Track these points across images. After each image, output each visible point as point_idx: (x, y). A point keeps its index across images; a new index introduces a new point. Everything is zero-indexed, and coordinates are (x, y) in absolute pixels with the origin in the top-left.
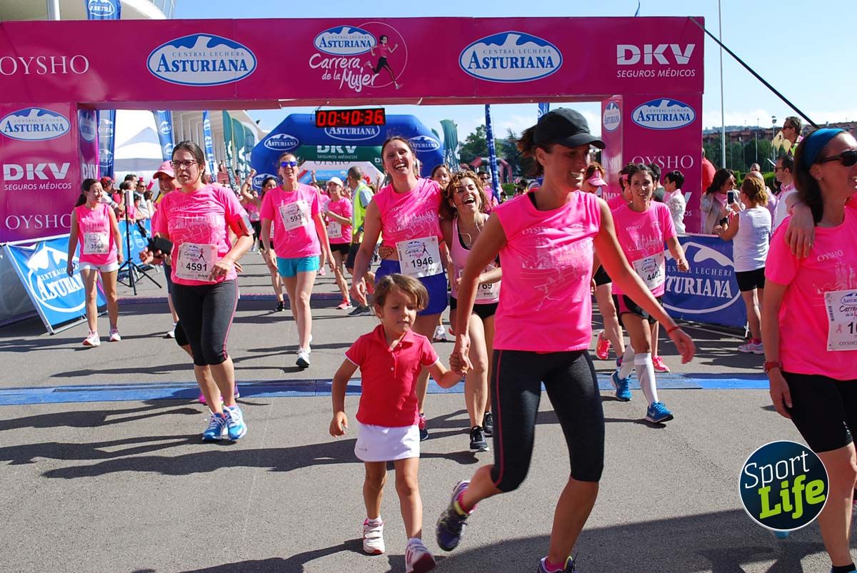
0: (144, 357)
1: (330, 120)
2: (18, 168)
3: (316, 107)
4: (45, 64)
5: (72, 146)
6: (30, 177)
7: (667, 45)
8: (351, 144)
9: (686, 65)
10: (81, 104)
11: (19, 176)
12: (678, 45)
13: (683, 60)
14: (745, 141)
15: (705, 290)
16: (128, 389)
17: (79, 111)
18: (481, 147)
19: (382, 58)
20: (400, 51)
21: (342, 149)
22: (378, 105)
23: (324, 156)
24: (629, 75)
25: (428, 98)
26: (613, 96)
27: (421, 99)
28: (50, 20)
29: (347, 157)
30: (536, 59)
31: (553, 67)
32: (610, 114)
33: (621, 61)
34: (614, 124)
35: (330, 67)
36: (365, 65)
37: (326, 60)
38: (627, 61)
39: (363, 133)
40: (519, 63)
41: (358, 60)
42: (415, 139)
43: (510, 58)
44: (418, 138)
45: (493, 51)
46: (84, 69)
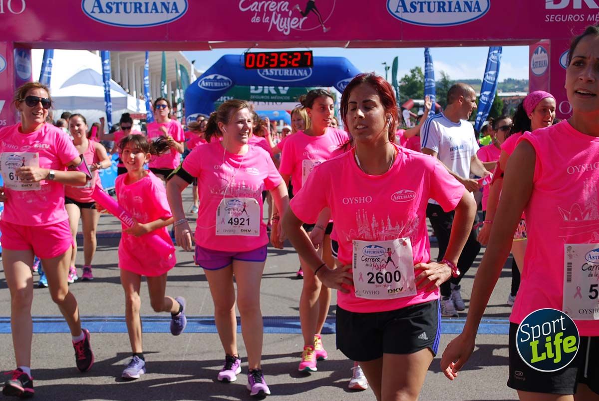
1: (258, 62)
3: (246, 49)
5: (7, 84)
8: (284, 85)
10: (17, 44)
16: (50, 322)
18: (414, 90)
19: (310, 1)
21: (274, 89)
22: (306, 47)
23: (258, 97)
24: (558, 19)
25: (355, 41)
26: (540, 40)
27: (349, 42)
29: (279, 98)
30: (464, 3)
31: (480, 11)
32: (539, 58)
33: (550, 5)
34: (540, 68)
35: (259, 11)
36: (293, 9)
37: (256, 3)
38: (555, 5)
39: (296, 74)
40: (447, 8)
41: (287, 3)
42: (346, 80)
43: (438, 2)
44: (350, 80)
46: (21, 9)
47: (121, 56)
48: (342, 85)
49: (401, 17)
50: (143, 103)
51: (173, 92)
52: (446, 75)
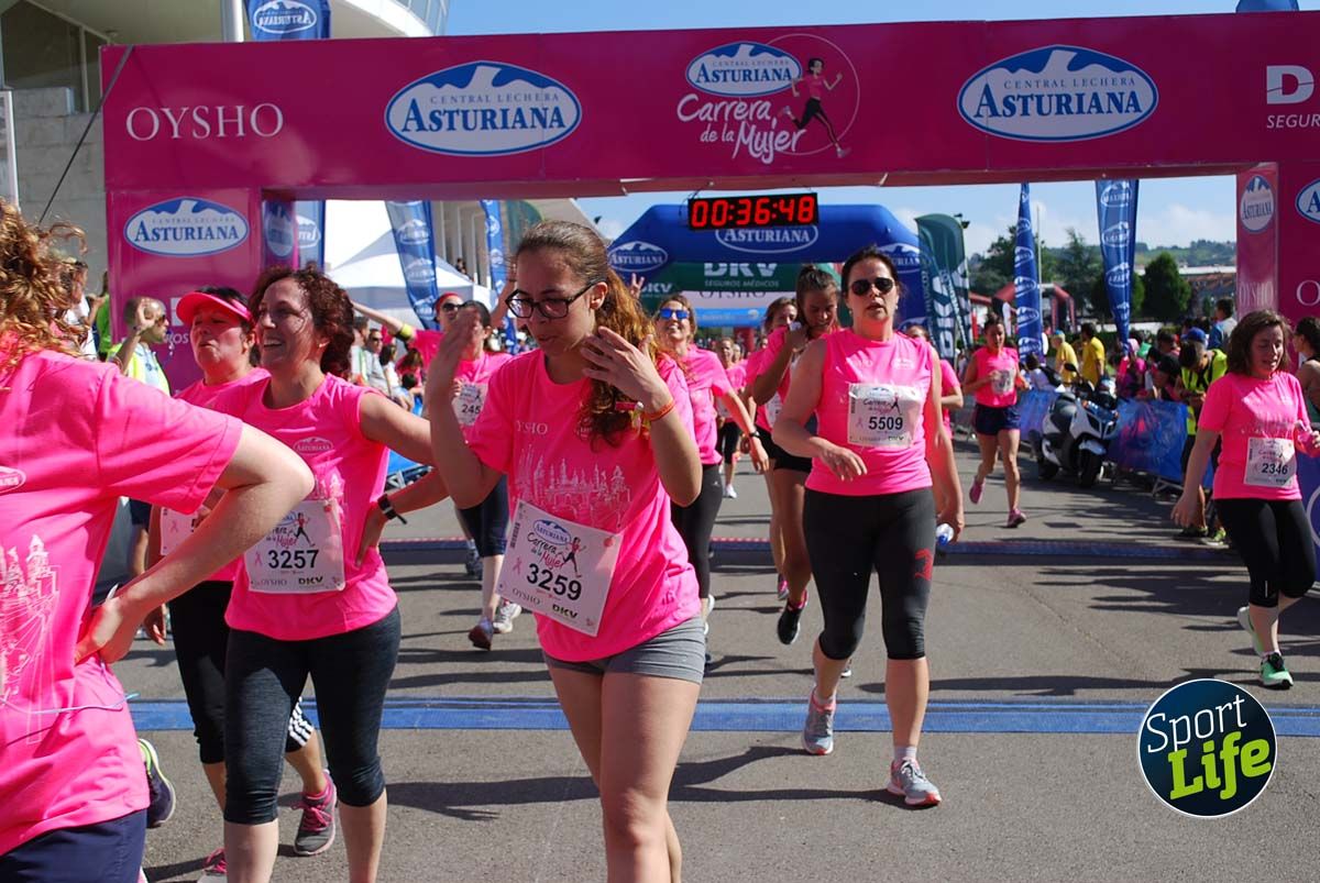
1: (714, 216)
3: (691, 192)
4: (207, 120)
5: (251, 265)
8: (767, 260)
10: (268, 191)
19: (814, 101)
20: (846, 87)
21: (749, 267)
22: (806, 186)
23: (720, 284)
24: (1291, 123)
25: (898, 173)
26: (1257, 164)
27: (886, 176)
28: (225, 41)
29: (759, 284)
30: (1107, 96)
31: (1140, 111)
32: (1254, 198)
33: (1275, 97)
34: (1261, 218)
35: (715, 119)
36: (780, 114)
37: (709, 105)
38: (1286, 96)
39: (788, 240)
40: (1074, 106)
41: (767, 104)
42: (883, 249)
43: (1057, 95)
44: (891, 248)
45: (1023, 84)
46: (275, 127)
47: (462, 211)
49: (984, 125)
52: (1077, 236)
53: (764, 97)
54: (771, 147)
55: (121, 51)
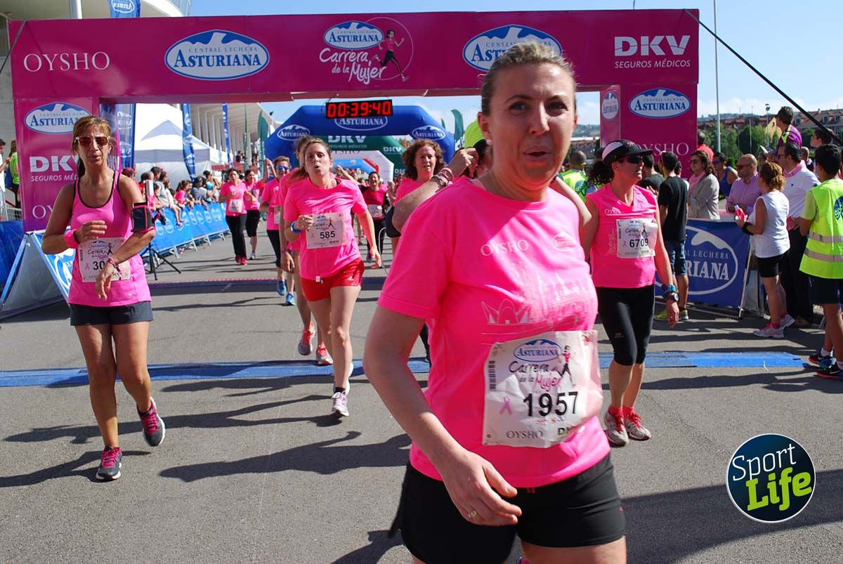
0: (165, 339)
1: (339, 112)
2: (44, 160)
3: (327, 99)
4: (67, 61)
6: (55, 168)
7: (662, 37)
8: (361, 134)
9: (680, 56)
10: (102, 99)
11: (45, 168)
12: (673, 37)
13: (678, 51)
14: (739, 129)
15: (702, 272)
17: (100, 105)
19: (390, 52)
20: (406, 45)
21: (352, 138)
22: (386, 96)
23: (335, 146)
24: (626, 66)
25: (433, 89)
26: (610, 86)
27: (427, 91)
28: (72, 18)
29: (357, 147)
32: (607, 103)
33: (619, 52)
34: (612, 113)
35: (339, 61)
36: (373, 59)
37: (336, 54)
38: (624, 52)
39: (372, 124)
42: (421, 128)
44: (425, 128)
45: (496, 44)
46: (105, 65)
48: (417, 133)
49: (476, 65)
50: (225, 154)
51: (252, 143)
53: (364, 50)
54: (368, 75)
55: (20, 23)
